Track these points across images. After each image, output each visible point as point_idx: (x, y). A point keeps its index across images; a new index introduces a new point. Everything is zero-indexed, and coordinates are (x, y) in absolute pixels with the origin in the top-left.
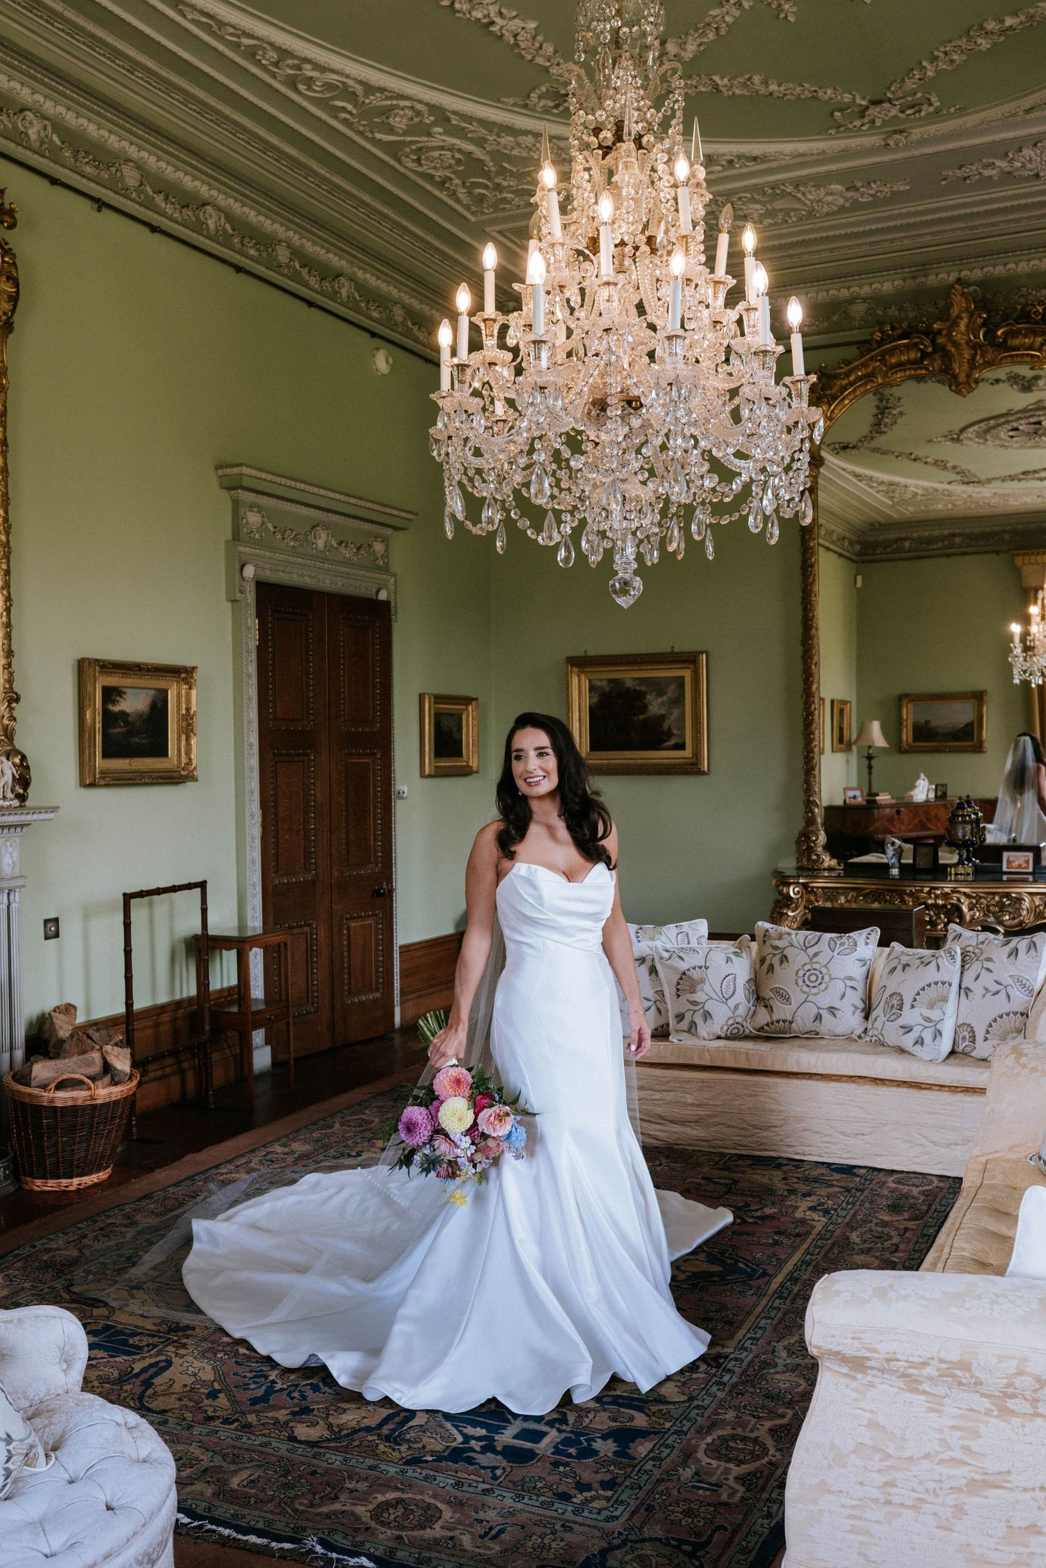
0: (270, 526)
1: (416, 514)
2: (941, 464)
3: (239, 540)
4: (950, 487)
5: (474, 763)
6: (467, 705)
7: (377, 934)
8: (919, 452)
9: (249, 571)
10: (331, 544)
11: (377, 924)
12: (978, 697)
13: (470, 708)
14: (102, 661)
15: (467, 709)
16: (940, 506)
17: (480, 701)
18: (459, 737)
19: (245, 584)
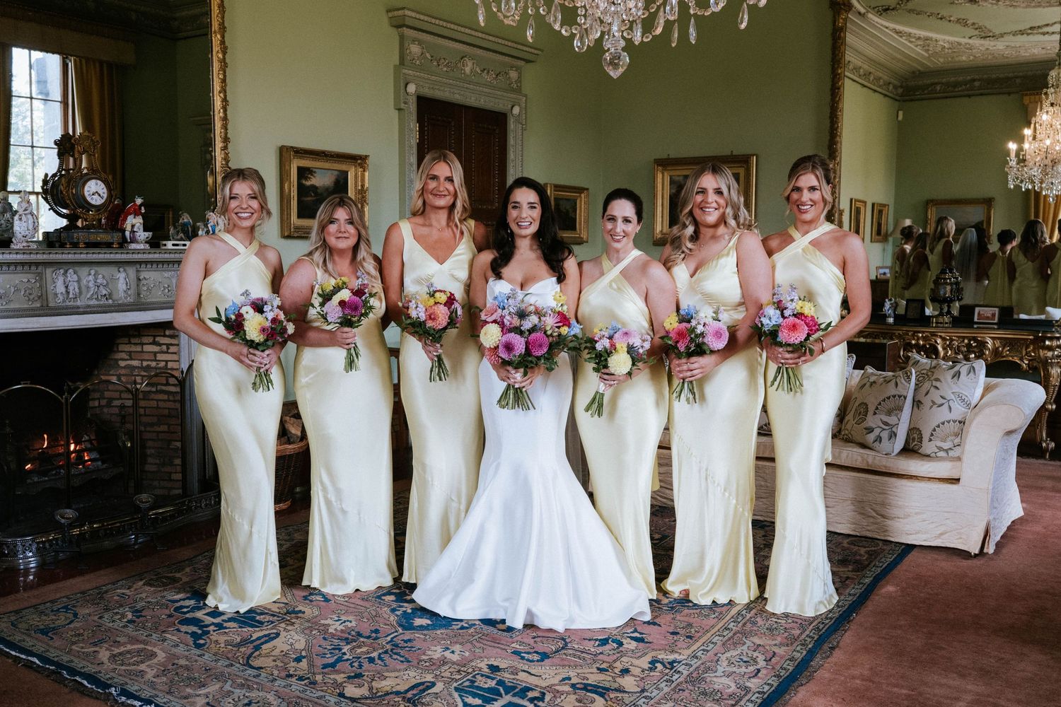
0: (428, 55)
1: (542, 51)
2: (963, 22)
3: (404, 65)
4: (971, 41)
5: (584, 236)
6: (581, 193)
8: (944, 13)
9: (412, 88)
10: (475, 71)
12: (988, 202)
13: (583, 195)
14: (295, 148)
15: (580, 196)
16: (964, 58)
17: (590, 190)
18: (574, 217)
19: (408, 97)
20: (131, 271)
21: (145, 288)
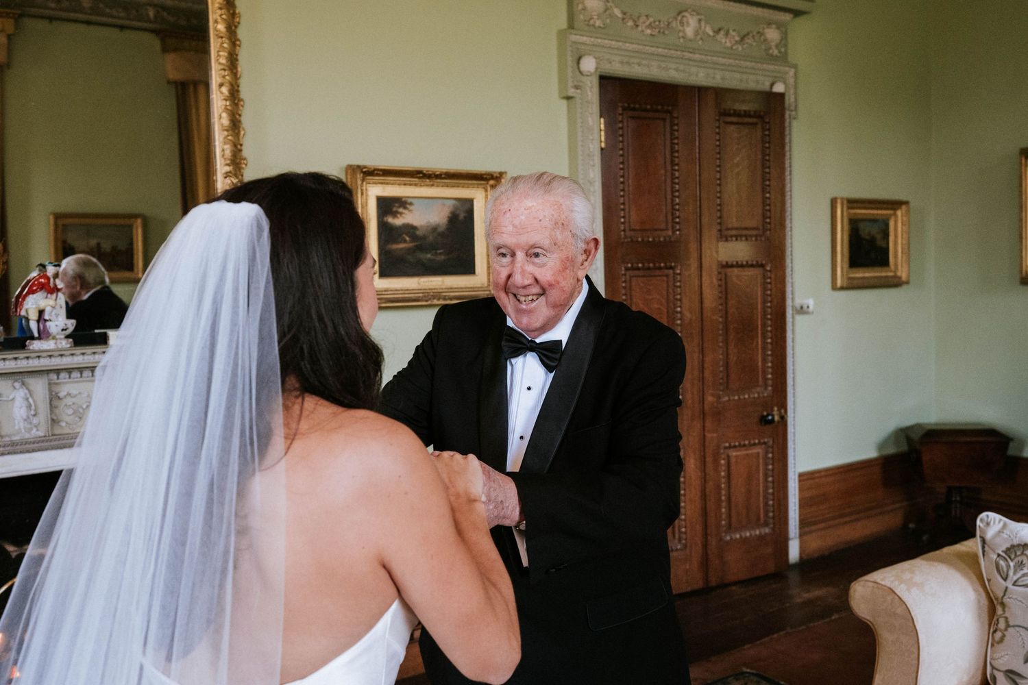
0: (617, 12)
3: (573, 28)
5: (903, 273)
6: (895, 209)
7: (766, 464)
9: (589, 64)
10: (705, 33)
11: (767, 453)
13: (899, 213)
14: (365, 167)
15: (895, 215)
17: (912, 205)
18: (884, 245)
19: (584, 79)
20: (39, 386)
21: (70, 411)
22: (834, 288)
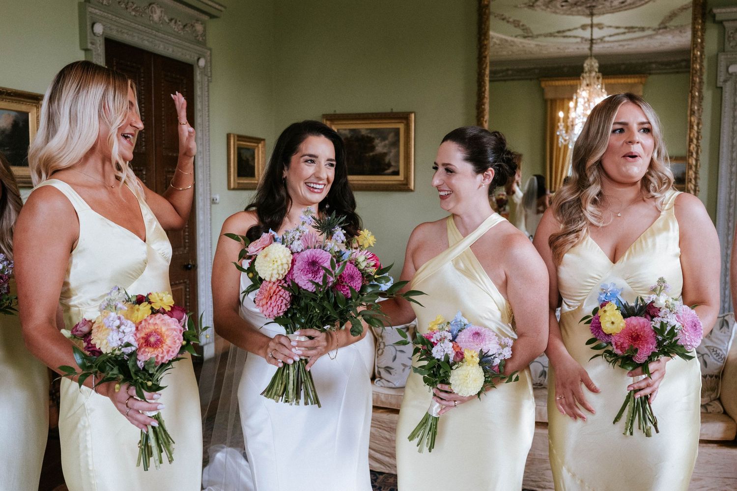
1: (225, 7)
3: (90, 3)
6: (258, 143)
9: (99, 29)
10: (164, 20)
11: (186, 288)
13: (260, 145)
15: (258, 146)
17: (267, 141)
18: (253, 164)
19: (95, 38)
22: (229, 188)
